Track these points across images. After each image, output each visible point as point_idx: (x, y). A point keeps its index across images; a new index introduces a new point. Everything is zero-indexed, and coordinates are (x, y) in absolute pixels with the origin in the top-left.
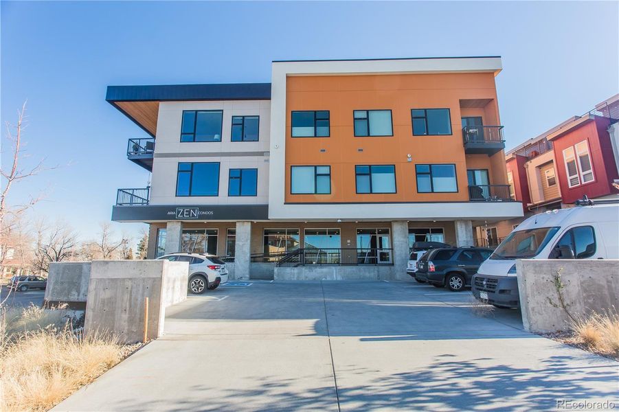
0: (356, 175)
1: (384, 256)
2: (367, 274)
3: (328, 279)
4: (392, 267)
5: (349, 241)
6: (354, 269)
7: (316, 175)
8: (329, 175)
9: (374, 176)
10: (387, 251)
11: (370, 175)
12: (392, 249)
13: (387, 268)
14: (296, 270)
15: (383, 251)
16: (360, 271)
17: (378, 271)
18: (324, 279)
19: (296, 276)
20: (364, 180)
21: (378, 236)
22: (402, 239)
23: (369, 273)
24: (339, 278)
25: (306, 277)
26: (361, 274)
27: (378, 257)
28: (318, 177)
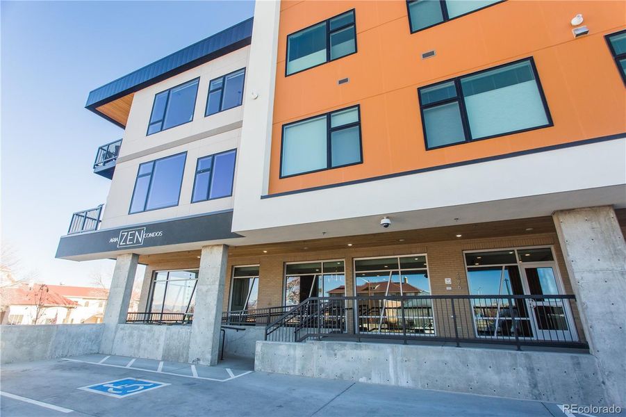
0: (422, 107)
1: (548, 318)
2: (492, 377)
3: (376, 380)
4: (583, 358)
5: (448, 281)
6: (447, 358)
7: (330, 130)
8: (358, 124)
9: (472, 101)
10: (559, 303)
11: (460, 99)
12: (571, 297)
13: (564, 359)
14: (298, 350)
15: (546, 303)
16: (465, 363)
17: (531, 370)
18: (363, 380)
19: (298, 367)
20: (446, 118)
21: (522, 267)
22: (604, 265)
23: (498, 372)
24: (405, 381)
25: (322, 370)
26: (473, 373)
27: (532, 318)
28: (333, 133)
